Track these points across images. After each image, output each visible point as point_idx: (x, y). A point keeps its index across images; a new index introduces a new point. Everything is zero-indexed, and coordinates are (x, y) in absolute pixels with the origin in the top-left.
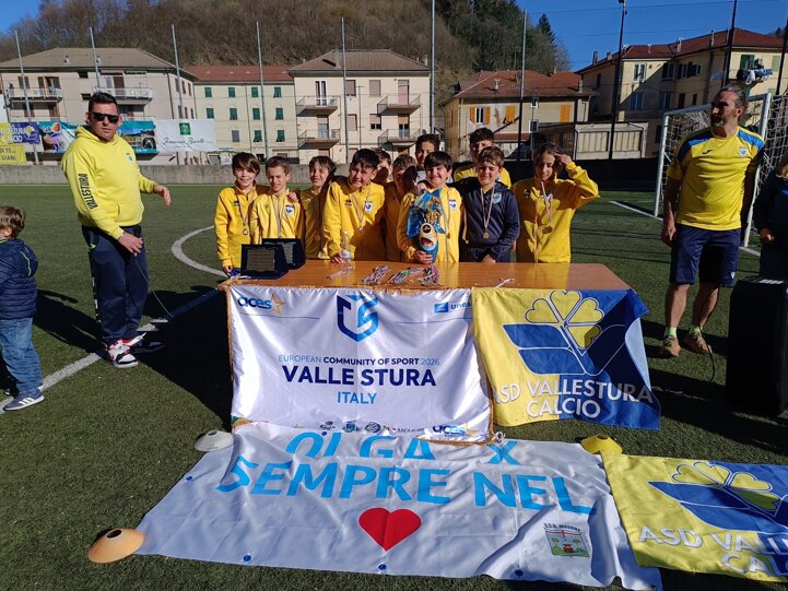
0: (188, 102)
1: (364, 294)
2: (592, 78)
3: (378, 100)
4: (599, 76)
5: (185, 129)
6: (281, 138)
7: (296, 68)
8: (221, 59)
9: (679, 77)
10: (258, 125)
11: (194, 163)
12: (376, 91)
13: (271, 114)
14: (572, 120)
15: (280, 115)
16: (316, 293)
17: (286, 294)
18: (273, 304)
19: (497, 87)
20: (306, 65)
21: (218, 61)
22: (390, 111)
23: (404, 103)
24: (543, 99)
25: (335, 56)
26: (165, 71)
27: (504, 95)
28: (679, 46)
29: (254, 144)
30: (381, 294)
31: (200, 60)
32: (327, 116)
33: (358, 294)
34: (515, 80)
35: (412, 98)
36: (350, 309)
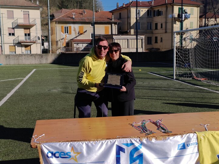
1: (134, 142)
16: (102, 144)
17: (82, 146)
18: (72, 154)
30: (144, 141)
33: (129, 142)
36: (124, 152)
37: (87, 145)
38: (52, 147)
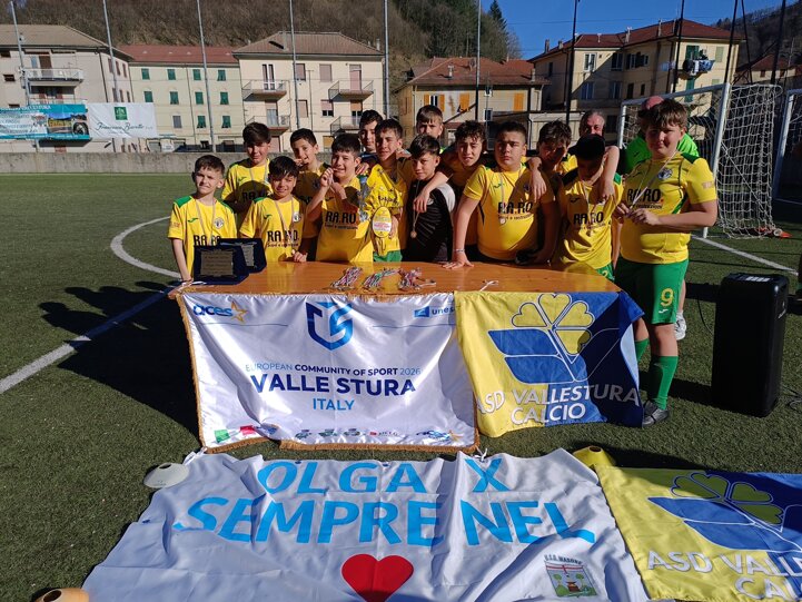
0: (123, 85)
1: (336, 301)
2: (544, 66)
3: (329, 85)
4: (551, 64)
5: (120, 114)
6: (227, 124)
7: (240, 49)
8: (159, 38)
9: (628, 68)
10: (202, 110)
11: (133, 150)
12: (326, 76)
13: (216, 99)
14: (525, 109)
15: (224, 100)
17: (248, 302)
18: (234, 311)
19: (451, 74)
20: (251, 46)
21: (155, 41)
22: (341, 97)
23: (356, 89)
24: (497, 87)
25: (282, 37)
26: (97, 50)
27: (457, 83)
28: (628, 36)
29: (197, 131)
30: (355, 301)
31: (135, 38)
32: (276, 101)
33: (329, 301)
34: (468, 67)
35: (364, 84)
36: (321, 316)
37: (257, 301)
38: (200, 299)
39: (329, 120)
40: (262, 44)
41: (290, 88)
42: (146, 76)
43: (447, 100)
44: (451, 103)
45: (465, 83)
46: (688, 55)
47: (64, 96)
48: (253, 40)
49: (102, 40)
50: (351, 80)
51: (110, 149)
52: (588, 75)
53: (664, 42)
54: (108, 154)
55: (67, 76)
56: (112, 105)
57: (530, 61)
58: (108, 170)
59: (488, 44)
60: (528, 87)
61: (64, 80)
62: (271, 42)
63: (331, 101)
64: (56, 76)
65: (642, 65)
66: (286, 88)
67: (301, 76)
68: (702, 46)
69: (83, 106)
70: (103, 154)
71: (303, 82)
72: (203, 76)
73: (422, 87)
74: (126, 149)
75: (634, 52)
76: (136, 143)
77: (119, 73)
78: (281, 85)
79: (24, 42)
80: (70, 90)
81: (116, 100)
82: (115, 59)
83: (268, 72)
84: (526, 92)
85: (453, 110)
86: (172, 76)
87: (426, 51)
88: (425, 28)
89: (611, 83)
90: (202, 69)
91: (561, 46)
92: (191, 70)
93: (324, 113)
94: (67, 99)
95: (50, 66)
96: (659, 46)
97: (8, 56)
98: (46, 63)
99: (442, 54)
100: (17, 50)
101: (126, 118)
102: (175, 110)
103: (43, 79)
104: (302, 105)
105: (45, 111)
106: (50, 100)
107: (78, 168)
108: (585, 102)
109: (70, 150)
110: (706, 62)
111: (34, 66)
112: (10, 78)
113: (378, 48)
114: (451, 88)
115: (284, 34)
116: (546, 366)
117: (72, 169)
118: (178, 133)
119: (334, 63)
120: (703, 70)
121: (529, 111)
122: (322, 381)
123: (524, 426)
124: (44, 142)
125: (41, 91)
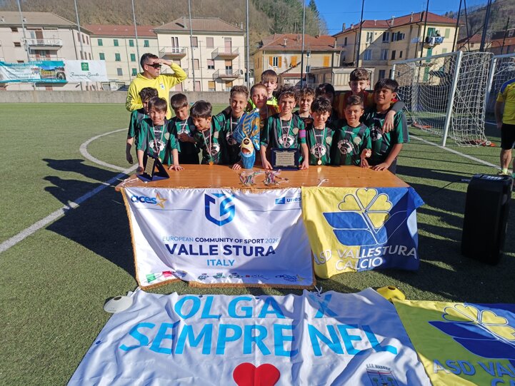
0: (86, 49)
2: (341, 40)
3: (212, 50)
4: (346, 39)
5: (85, 67)
7: (158, 28)
8: (108, 21)
9: (393, 41)
10: (135, 65)
11: (93, 89)
12: (210, 44)
16: (189, 192)
17: (167, 193)
18: (157, 200)
19: (285, 44)
20: (164, 26)
21: (106, 22)
22: (220, 57)
23: (228, 53)
24: (313, 52)
25: (184, 21)
26: (70, 28)
27: (290, 49)
28: (393, 21)
29: (132, 77)
31: (94, 21)
32: (179, 60)
33: (219, 192)
35: (233, 50)
36: (215, 203)
38: (136, 191)
39: (212, 71)
40: (172, 25)
41: (188, 52)
42: (100, 44)
43: (283, 60)
44: (286, 62)
45: (295, 49)
46: (428, 34)
47: (51, 56)
48: (166, 22)
49: (74, 21)
50: (226, 47)
51: (79, 88)
52: (368, 45)
53: (414, 25)
54: (78, 92)
55: (53, 44)
56: (80, 61)
57: (333, 36)
58: (77, 101)
59: (308, 26)
60: (332, 52)
61: (50, 46)
62: (177, 24)
63: (213, 60)
64: (46, 44)
65: (401, 39)
66: (186, 52)
67: (195, 44)
68: (437, 28)
69: (62, 62)
70: (75, 91)
71: (196, 49)
72: (135, 44)
73: (268, 52)
74: (89, 88)
75: (396, 31)
76: (95, 84)
77: (84, 42)
78: (183, 50)
79: (26, 22)
80: (55, 52)
81: (82, 58)
82: (81, 33)
83: (175, 42)
84: (331, 55)
85: (287, 66)
86: (116, 44)
87: (271, 30)
88: (270, 15)
89: (382, 50)
90: (134, 40)
91: (352, 27)
92: (128, 40)
93: (209, 67)
94: (53, 58)
95: (42, 37)
96: (411, 28)
97: (17, 31)
98: (40, 36)
99: (280, 31)
100: (22, 27)
101: (88, 70)
102: (118, 64)
103: (39, 45)
104: (195, 62)
105: (39, 65)
106: (43, 58)
107: (59, 99)
108: (366, 61)
109: (55, 88)
110: (440, 38)
111: (32, 37)
112: (17, 45)
113: (242, 28)
114: (285, 52)
115: (185, 18)
116: (360, 235)
117: (56, 101)
118: (120, 79)
119: (215, 37)
120: (437, 42)
121: (332, 67)
122: (213, 248)
123: (344, 271)
124: (39, 84)
125: (37, 52)
